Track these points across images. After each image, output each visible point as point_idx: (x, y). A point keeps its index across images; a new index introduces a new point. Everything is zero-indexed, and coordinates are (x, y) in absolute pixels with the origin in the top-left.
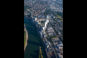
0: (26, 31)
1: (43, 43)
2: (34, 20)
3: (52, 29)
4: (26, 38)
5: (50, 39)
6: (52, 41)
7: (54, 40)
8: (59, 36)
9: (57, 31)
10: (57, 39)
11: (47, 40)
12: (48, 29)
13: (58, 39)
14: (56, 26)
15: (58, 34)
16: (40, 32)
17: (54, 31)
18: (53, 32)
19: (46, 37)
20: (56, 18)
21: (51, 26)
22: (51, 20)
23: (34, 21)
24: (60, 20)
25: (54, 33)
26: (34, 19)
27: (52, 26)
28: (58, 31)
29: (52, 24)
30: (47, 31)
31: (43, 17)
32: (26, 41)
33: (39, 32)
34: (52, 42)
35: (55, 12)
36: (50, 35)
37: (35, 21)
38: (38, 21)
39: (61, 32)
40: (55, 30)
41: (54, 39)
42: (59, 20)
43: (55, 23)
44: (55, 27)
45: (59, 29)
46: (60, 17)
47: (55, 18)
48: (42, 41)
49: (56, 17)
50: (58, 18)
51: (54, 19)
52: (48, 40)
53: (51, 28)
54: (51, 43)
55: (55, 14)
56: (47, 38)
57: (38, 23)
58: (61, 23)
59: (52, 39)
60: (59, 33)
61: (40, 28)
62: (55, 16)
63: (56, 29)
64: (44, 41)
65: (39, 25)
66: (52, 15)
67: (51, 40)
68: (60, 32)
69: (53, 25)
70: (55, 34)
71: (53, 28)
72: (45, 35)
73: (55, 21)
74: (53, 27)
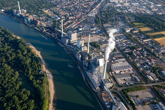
0: (47, 71)
1: (104, 106)
2: (67, 41)
3: (127, 64)
4: (49, 93)
5: (124, 93)
6: (131, 101)
7: (137, 96)
8: (151, 85)
9: (143, 72)
10: (145, 94)
11: (115, 98)
12: (114, 66)
13: (151, 96)
14: (138, 55)
15: (146, 80)
16: (89, 74)
17: (132, 72)
18: (131, 75)
19: (111, 88)
20: (135, 34)
21: (121, 56)
22: (120, 38)
23: (69, 43)
24: (148, 37)
25: (134, 76)
26: (69, 38)
27: (125, 57)
28: (146, 69)
29: (124, 50)
30: (111, 71)
31: (93, 31)
32: (49, 101)
33: (86, 75)
34: (132, 104)
35: (130, 14)
36: (120, 81)
37: (72, 44)
38: (82, 43)
39: (154, 72)
40: (136, 68)
41: (135, 93)
42: (144, 39)
43: (133, 48)
44: (134, 57)
45: (147, 64)
46: (147, 29)
47: (131, 31)
48: (100, 101)
49: (134, 30)
50: (140, 32)
51: (128, 37)
52: (118, 99)
53: (121, 63)
54: (127, 107)
55: (129, 19)
56: (113, 93)
57: (81, 47)
58: (152, 48)
59: (129, 94)
60: (149, 75)
61: (89, 63)
62: (131, 26)
63: (138, 65)
64: (105, 100)
65: (84, 54)
66: (121, 24)
67: (127, 97)
68: (152, 74)
69: (128, 53)
70: (139, 80)
71: (129, 63)
72: (107, 81)
73: (132, 41)
74: (128, 60)
